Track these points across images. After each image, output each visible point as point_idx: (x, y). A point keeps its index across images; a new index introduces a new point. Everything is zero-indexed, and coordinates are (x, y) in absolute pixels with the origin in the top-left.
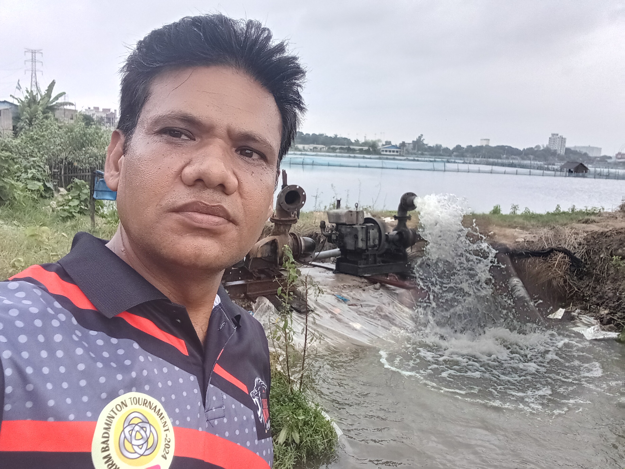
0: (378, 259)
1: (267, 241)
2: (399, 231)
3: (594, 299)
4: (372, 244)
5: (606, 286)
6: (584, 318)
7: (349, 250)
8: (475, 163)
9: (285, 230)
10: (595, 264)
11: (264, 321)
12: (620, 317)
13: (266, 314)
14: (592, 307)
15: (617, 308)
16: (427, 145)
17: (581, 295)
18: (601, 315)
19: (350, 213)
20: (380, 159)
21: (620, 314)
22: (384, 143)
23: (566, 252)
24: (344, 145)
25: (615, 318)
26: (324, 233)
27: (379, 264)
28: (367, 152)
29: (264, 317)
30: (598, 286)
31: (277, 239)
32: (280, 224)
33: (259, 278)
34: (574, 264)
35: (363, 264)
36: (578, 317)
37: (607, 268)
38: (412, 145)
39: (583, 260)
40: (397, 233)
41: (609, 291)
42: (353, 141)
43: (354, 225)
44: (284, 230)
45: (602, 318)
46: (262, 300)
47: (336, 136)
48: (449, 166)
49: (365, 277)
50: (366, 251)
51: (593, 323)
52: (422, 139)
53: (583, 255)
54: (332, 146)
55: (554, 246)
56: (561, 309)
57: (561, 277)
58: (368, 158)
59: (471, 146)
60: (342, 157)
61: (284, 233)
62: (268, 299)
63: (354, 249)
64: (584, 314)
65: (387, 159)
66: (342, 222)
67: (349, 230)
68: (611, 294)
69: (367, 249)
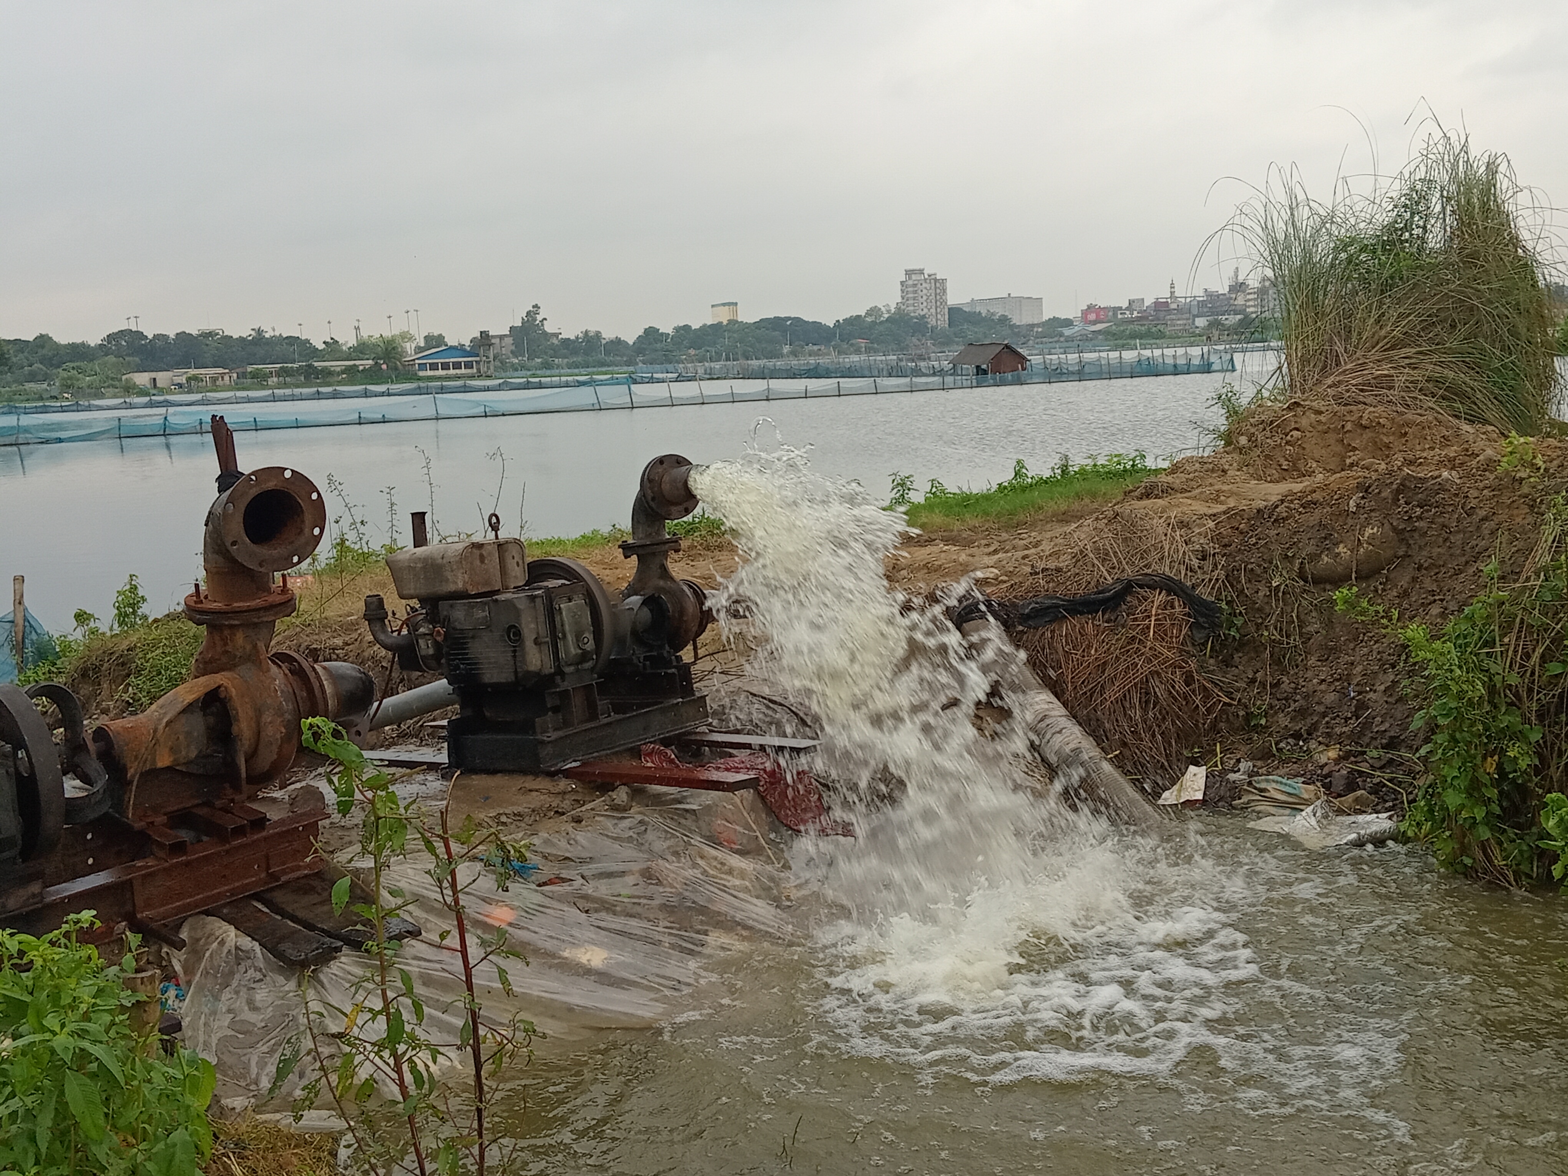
0: (602, 704)
1: (190, 698)
2: (649, 592)
3: (1283, 720)
4: (573, 651)
5: (1309, 674)
6: (1274, 785)
7: (492, 685)
8: (712, 377)
9: (255, 646)
10: (1260, 610)
11: (229, 1011)
12: (1377, 765)
13: (235, 983)
14: (1282, 745)
15: (1362, 734)
16: (556, 335)
17: (1241, 713)
18: (1322, 767)
19: (477, 552)
20: (419, 392)
21: (1375, 753)
22: (422, 344)
23: (1170, 586)
24: (293, 362)
25: (1364, 768)
26: (382, 637)
27: (609, 720)
28: (373, 376)
29: (226, 995)
30: (1285, 679)
31: (225, 682)
32: (232, 627)
33: (179, 848)
34: (1201, 620)
35: (556, 729)
36: (1250, 784)
37: (1297, 617)
38: (509, 340)
39: (1224, 606)
40: (644, 603)
41: (1323, 687)
42: (321, 346)
43: (497, 592)
44: (248, 647)
45: (1326, 776)
46: (207, 930)
47: (259, 332)
48: (642, 391)
49: (568, 774)
50: (558, 679)
51: (1306, 796)
52: (539, 318)
53: (1220, 588)
54: (249, 369)
55: (1129, 572)
56: (1192, 769)
57: (1174, 666)
58: (382, 394)
59: (687, 328)
60: (293, 398)
61: (253, 658)
62: (230, 923)
63: (512, 678)
64: (1269, 774)
65: (442, 390)
66: (452, 588)
67: (480, 614)
68: (1331, 698)
69: (560, 672)
